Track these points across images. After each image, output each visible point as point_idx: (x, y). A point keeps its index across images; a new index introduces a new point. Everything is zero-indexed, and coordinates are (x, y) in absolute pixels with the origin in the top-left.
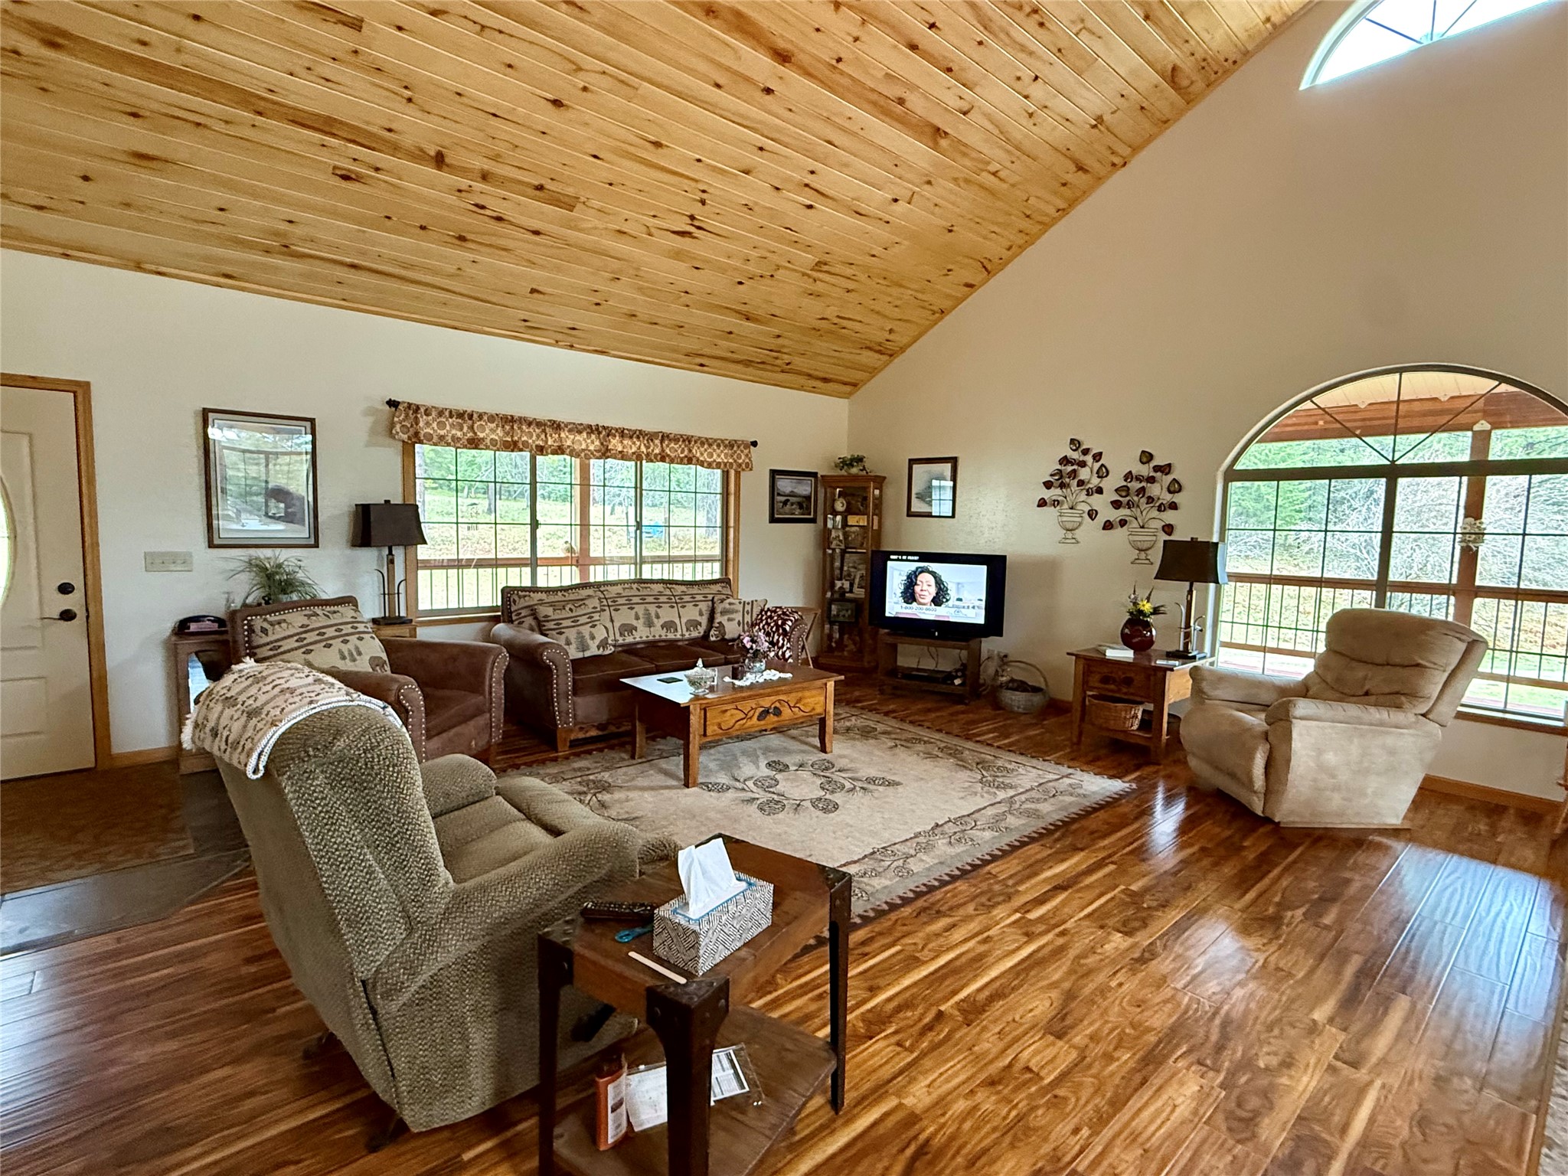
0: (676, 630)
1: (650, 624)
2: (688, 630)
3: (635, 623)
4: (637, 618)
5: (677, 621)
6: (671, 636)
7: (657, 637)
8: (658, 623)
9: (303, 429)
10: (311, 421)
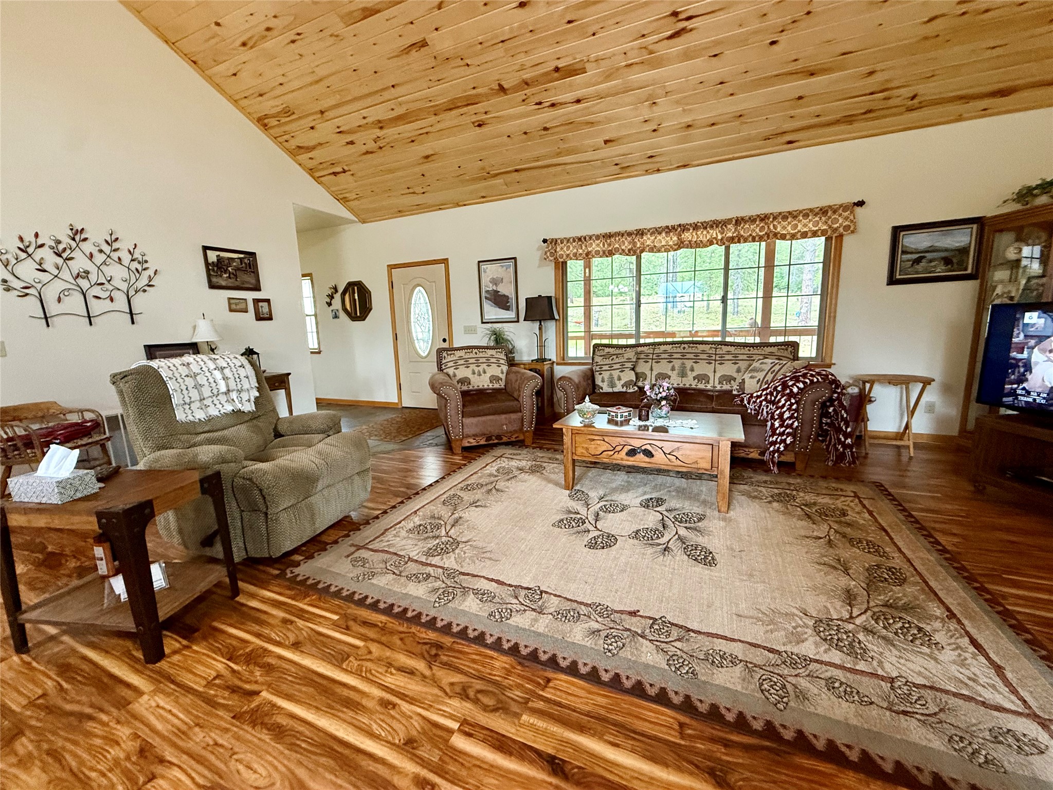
0: (708, 382)
1: (683, 374)
2: (720, 383)
3: (670, 373)
4: (673, 369)
5: (711, 375)
6: (701, 386)
7: (687, 386)
8: (691, 376)
9: (512, 263)
10: (515, 259)
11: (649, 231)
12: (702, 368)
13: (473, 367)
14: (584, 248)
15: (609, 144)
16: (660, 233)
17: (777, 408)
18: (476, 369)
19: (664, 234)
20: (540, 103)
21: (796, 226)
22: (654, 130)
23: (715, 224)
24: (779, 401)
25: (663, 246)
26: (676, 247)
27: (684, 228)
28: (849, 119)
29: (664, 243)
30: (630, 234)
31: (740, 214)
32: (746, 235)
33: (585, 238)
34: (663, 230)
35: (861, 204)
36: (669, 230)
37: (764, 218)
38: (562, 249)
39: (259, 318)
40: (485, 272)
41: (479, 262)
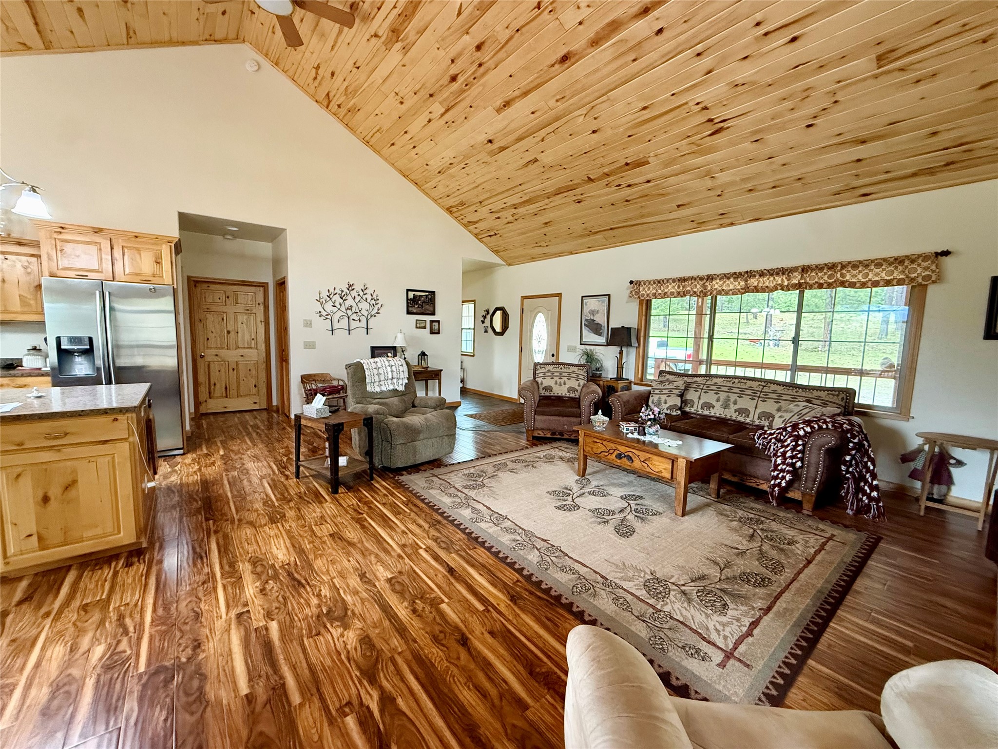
0: (748, 416)
2: (759, 418)
3: (714, 403)
4: (718, 400)
5: (752, 410)
8: (733, 408)
9: (606, 299)
10: (609, 295)
11: (718, 276)
12: (745, 403)
13: (556, 379)
14: (662, 289)
15: (681, 208)
16: (729, 278)
17: (782, 447)
18: (559, 381)
19: (732, 280)
20: (620, 185)
21: (867, 275)
22: (719, 196)
23: (782, 271)
24: (786, 441)
25: (731, 290)
26: (743, 291)
27: (750, 274)
28: (930, 171)
29: (731, 287)
30: (701, 279)
31: (806, 262)
32: (811, 282)
33: (663, 281)
34: (732, 276)
35: (946, 253)
36: (737, 276)
37: (832, 267)
38: (644, 289)
39: (432, 333)
40: (586, 305)
41: (583, 297)
